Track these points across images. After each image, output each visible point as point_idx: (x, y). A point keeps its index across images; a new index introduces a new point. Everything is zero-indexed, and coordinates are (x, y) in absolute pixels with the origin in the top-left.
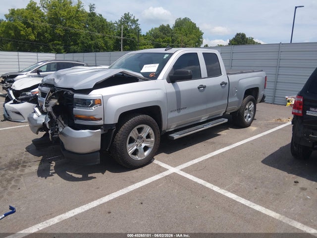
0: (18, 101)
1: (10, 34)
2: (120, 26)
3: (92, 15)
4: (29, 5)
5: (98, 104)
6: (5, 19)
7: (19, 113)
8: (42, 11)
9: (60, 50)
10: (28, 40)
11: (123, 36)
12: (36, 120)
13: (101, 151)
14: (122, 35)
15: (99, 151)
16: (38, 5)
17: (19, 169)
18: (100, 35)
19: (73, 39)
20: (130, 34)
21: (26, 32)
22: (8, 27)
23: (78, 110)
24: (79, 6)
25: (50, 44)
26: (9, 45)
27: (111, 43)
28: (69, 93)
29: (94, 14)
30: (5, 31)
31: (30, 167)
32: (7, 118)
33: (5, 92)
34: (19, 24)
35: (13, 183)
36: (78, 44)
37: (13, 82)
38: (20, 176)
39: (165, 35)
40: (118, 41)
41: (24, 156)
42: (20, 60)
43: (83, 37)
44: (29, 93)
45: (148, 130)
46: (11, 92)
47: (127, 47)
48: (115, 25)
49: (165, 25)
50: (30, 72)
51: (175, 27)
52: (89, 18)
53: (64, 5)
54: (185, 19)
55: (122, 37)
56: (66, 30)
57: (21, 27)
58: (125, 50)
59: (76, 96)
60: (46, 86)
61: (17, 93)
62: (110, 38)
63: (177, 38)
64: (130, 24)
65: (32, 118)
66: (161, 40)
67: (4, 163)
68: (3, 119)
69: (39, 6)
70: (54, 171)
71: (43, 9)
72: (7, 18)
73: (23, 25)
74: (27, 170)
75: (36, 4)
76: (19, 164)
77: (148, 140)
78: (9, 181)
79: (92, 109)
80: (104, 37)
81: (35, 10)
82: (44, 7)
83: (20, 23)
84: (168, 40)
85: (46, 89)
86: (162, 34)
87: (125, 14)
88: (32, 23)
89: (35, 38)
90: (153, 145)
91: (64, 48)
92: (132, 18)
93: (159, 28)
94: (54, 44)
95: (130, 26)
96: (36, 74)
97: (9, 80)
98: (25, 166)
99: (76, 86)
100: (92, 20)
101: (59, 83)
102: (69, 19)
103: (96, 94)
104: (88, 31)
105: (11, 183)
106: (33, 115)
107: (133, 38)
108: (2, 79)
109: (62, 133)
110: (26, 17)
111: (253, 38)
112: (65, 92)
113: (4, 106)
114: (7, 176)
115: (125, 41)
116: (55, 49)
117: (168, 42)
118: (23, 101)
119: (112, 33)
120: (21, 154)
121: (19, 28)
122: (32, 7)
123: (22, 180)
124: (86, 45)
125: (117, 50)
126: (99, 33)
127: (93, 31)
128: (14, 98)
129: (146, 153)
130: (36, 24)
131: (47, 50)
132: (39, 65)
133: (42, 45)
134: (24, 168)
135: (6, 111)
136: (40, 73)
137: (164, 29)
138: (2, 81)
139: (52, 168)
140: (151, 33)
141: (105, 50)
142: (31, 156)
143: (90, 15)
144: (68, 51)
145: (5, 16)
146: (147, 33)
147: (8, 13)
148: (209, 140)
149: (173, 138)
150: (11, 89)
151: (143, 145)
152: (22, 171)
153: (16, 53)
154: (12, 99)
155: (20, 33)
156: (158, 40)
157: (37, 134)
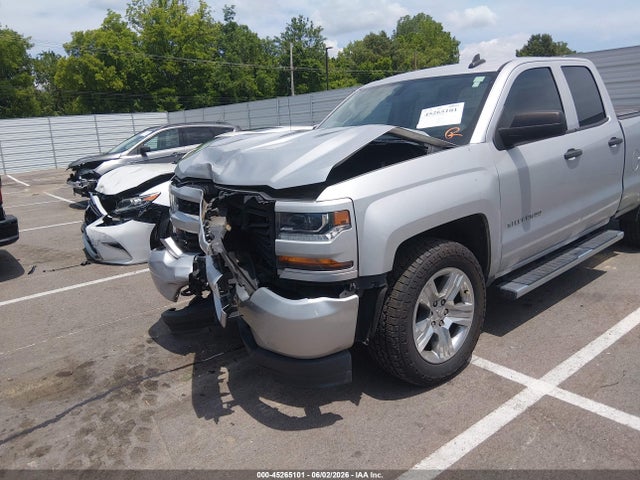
0: (114, 219)
1: (75, 82)
2: (286, 45)
3: (231, 29)
4: (107, 21)
5: (343, 223)
6: (64, 54)
7: (117, 246)
8: (133, 30)
9: (174, 104)
10: (111, 89)
11: (294, 65)
12: (171, 269)
13: (356, 349)
14: (291, 63)
15: (351, 350)
16: (124, 19)
17: (143, 395)
18: (247, 66)
19: (195, 80)
20: (309, 60)
21: (105, 75)
22: (71, 68)
23: (288, 243)
24: (202, 13)
25: (154, 94)
26: (75, 104)
27: (270, 81)
28: (260, 201)
29: (233, 26)
30: (65, 76)
31: (168, 386)
32: (92, 257)
33: (80, 198)
34: (92, 59)
35: (134, 440)
36: (206, 90)
37: (98, 176)
38: (147, 416)
39: (379, 52)
40: (284, 75)
41: (147, 355)
42: (100, 131)
43: (217, 75)
44: (137, 200)
45: (458, 280)
46: (96, 200)
47: (303, 86)
48: (277, 44)
49: (377, 33)
50: (127, 152)
51: (397, 35)
52: (224, 36)
53: (174, 14)
54: (420, 16)
55: (292, 67)
56: (181, 64)
57: (96, 65)
58: (298, 92)
59: (282, 205)
60: (189, 184)
61: (110, 201)
62: (268, 72)
63: (402, 57)
64: (305, 39)
65: (162, 263)
66: (370, 65)
67: (102, 379)
68: (85, 259)
69: (125, 21)
70: (229, 398)
71: (134, 27)
72: (68, 52)
73: (98, 61)
74: (162, 398)
75: (119, 17)
76: (140, 379)
77: (459, 306)
78: (123, 433)
79: (327, 239)
80: (256, 70)
81: (119, 30)
82: (134, 22)
83: (92, 57)
84: (385, 64)
85: (189, 192)
86: (371, 52)
87: (294, 20)
88: (116, 57)
89: (124, 83)
90: (471, 320)
91: (180, 101)
92: (308, 26)
93: (365, 41)
94: (162, 94)
95: (306, 42)
96: (140, 156)
97: (86, 172)
98: (153, 386)
99: (278, 180)
100: (230, 39)
101: (227, 175)
102: (185, 41)
103: (333, 198)
104: (225, 62)
105: (130, 442)
106: (163, 256)
107: (315, 67)
108: (71, 172)
109: (247, 304)
110: (104, 45)
111: (566, 44)
112: (246, 198)
113: (84, 231)
114: (115, 419)
115: (297, 75)
116: (163, 104)
117: (385, 66)
118: (124, 217)
119: (270, 61)
120: (138, 350)
121: (92, 67)
122: (113, 25)
123: (154, 430)
124: (223, 89)
125: (282, 95)
126: (245, 62)
127: (234, 61)
128: (104, 213)
129: (456, 341)
130: (123, 58)
131: (150, 107)
132: (143, 137)
133: (136, 98)
134: (153, 392)
135: (89, 242)
136: (148, 154)
137: (375, 43)
138: (72, 175)
139: (224, 388)
140: (349, 54)
141: (259, 98)
142: (163, 353)
143: (225, 29)
144: (188, 104)
145: (65, 46)
146: (340, 54)
147: (69, 40)
148: (584, 290)
149: (514, 294)
150: (95, 193)
151: (448, 322)
152: (151, 399)
153: (91, 118)
154: (101, 215)
155: (94, 78)
156: (364, 65)
157: (175, 300)
